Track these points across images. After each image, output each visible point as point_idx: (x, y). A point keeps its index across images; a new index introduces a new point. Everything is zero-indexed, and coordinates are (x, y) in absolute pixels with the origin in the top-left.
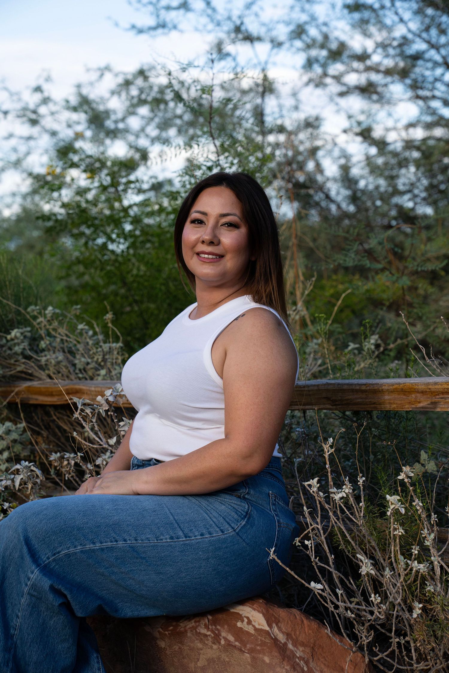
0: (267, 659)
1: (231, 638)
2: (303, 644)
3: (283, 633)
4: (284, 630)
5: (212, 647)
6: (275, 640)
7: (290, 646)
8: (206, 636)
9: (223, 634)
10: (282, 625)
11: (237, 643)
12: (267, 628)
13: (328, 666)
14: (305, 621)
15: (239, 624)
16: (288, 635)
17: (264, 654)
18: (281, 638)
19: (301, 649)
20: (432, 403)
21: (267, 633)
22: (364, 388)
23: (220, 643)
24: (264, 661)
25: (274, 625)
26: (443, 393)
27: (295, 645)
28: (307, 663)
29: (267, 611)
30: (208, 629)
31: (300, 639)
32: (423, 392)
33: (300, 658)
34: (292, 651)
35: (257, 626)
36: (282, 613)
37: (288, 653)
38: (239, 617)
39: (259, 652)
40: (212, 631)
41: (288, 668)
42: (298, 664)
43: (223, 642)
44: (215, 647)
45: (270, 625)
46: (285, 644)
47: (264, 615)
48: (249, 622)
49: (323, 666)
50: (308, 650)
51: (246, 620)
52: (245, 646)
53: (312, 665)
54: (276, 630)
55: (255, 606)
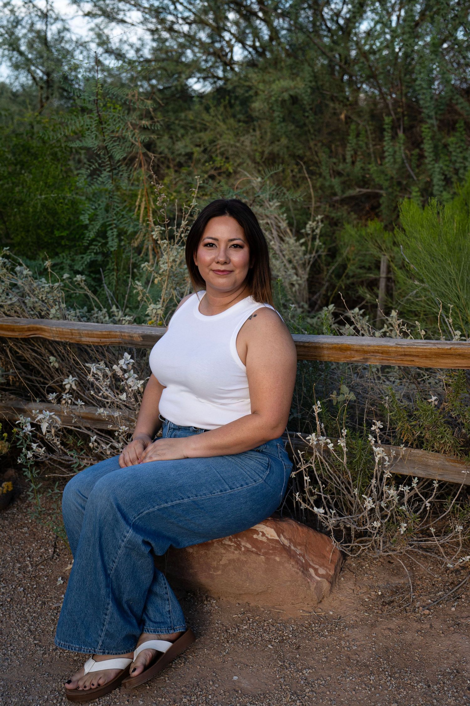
0: (278, 559)
1: (249, 546)
2: (300, 545)
3: (287, 539)
4: (287, 537)
5: (233, 553)
6: (284, 545)
7: (292, 548)
8: (230, 546)
9: (243, 544)
10: (285, 534)
11: (254, 549)
12: (278, 538)
13: (316, 556)
14: (299, 528)
15: (255, 536)
16: (290, 540)
17: (276, 556)
18: (286, 543)
19: (299, 548)
20: (364, 359)
21: (277, 541)
22: (307, 345)
23: (240, 550)
24: (275, 560)
25: (281, 535)
26: (373, 352)
27: (295, 546)
28: (304, 557)
29: (276, 526)
30: (232, 542)
31: (297, 541)
32: (357, 351)
33: (300, 555)
34: (294, 551)
35: (269, 537)
36: (284, 525)
37: (292, 553)
38: (257, 532)
39: (272, 554)
40: (235, 543)
41: (293, 563)
42: (299, 559)
43: (243, 549)
44: (236, 552)
45: (279, 536)
46: (290, 547)
47: (275, 530)
48: (264, 535)
49: (312, 556)
50: (303, 548)
51: (261, 534)
52: (260, 551)
53: (307, 557)
54: (282, 538)
55: (268, 524)
